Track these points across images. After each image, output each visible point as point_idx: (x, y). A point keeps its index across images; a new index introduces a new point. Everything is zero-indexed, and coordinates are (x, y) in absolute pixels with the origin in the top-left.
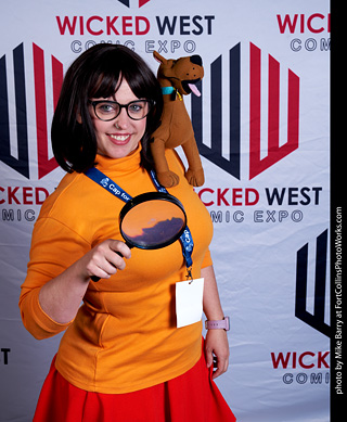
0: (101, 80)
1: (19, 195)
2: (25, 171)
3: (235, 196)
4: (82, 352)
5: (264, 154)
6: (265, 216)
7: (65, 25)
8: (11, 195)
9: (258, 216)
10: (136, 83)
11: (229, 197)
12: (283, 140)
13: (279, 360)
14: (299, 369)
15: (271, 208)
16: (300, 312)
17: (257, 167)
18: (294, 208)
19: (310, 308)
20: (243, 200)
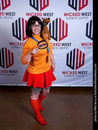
0: (33, 21)
1: (19, 44)
2: (20, 40)
3: (56, 45)
4: (31, 67)
5: (61, 37)
6: (62, 48)
7: (27, 14)
8: (18, 44)
9: (60, 48)
10: (39, 22)
11: (55, 45)
12: (65, 35)
13: (64, 73)
14: (67, 74)
15: (63, 47)
16: (67, 64)
17: (60, 39)
18: (66, 47)
19: (69, 64)
20: (58, 45)
